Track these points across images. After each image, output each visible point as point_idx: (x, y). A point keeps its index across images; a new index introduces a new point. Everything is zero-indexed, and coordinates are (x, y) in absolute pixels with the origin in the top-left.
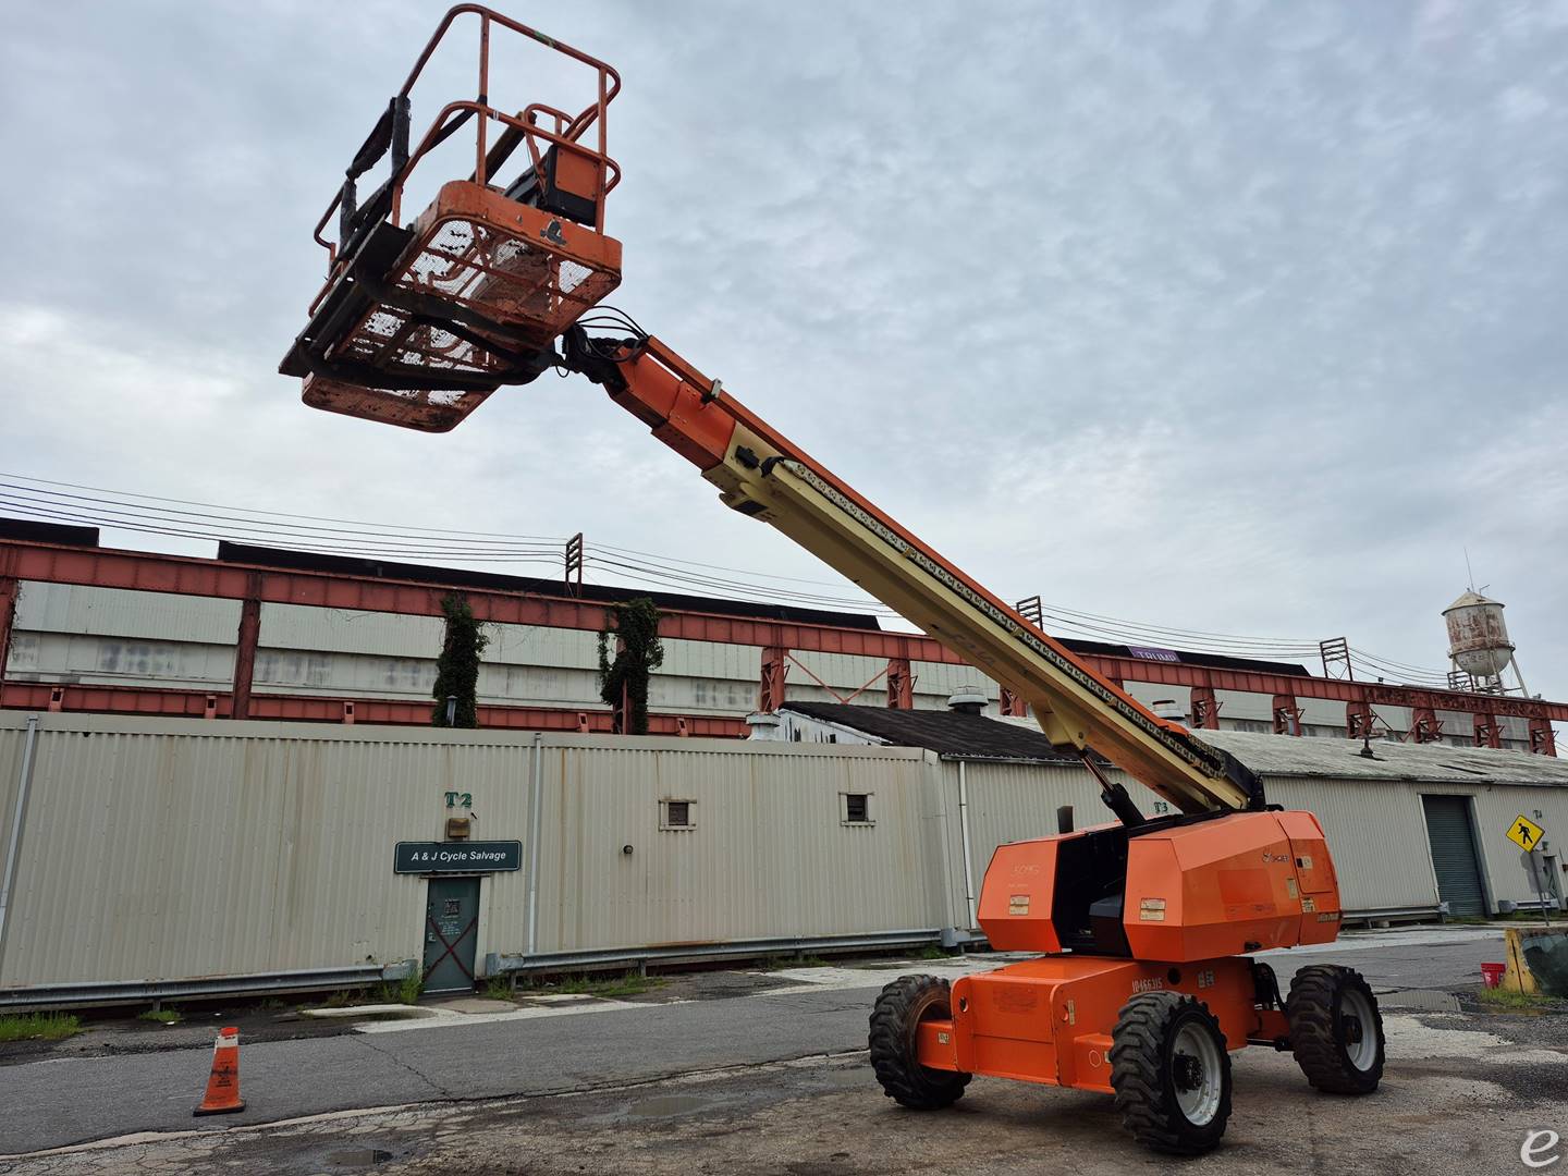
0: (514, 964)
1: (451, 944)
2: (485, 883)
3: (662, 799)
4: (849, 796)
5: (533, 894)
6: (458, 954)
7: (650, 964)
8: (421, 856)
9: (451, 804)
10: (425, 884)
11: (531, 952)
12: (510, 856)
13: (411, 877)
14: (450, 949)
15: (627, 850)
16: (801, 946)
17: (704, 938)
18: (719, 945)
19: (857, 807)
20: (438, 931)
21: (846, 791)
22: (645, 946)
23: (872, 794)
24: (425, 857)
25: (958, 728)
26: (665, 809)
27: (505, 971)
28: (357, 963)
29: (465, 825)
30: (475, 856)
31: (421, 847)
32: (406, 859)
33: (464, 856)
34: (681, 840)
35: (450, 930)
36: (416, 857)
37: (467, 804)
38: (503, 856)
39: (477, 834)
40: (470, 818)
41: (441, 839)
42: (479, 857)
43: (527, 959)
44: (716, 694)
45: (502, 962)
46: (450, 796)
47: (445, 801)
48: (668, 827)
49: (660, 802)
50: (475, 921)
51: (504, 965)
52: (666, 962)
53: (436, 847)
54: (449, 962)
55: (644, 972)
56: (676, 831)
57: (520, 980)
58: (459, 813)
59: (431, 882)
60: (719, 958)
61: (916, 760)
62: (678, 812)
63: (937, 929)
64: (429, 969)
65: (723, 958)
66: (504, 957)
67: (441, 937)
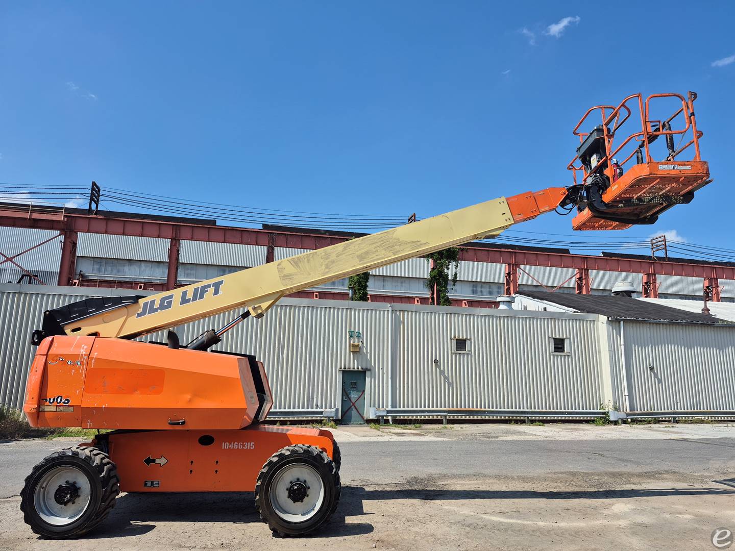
4: (555, 339)
15: (436, 362)
19: (559, 345)
25: (619, 304)
26: (454, 343)
34: (463, 358)
44: (483, 289)
48: (456, 351)
49: (452, 339)
56: (460, 353)
61: (593, 321)
62: (461, 344)
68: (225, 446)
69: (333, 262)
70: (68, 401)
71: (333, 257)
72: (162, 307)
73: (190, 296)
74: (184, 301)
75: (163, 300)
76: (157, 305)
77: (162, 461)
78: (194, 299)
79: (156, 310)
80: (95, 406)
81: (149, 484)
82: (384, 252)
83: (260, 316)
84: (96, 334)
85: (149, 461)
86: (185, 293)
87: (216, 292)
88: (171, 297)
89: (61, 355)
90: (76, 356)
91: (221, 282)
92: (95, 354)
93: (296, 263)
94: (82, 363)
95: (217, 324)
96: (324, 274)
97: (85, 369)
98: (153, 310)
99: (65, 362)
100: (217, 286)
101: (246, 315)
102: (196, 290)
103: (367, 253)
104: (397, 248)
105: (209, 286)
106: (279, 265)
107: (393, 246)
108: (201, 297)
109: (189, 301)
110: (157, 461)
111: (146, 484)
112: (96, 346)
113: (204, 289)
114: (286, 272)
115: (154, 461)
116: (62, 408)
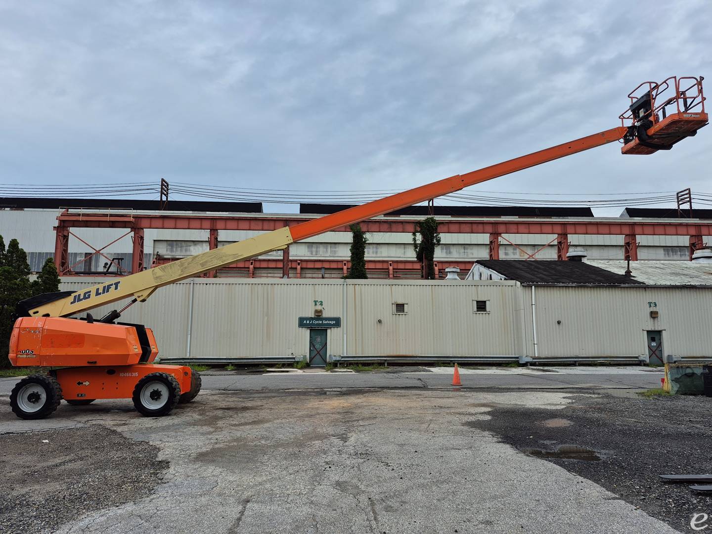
0: (338, 359)
1: (318, 350)
2: (329, 331)
3: (393, 302)
4: (478, 302)
5: (345, 335)
6: (321, 354)
7: (390, 362)
8: (306, 322)
9: (316, 304)
10: (309, 331)
11: (345, 355)
12: (337, 322)
13: (304, 328)
14: (318, 353)
15: (380, 321)
16: (452, 359)
17: (411, 354)
18: (416, 357)
19: (481, 306)
20: (314, 346)
21: (476, 299)
22: (386, 355)
23: (489, 300)
24: (308, 322)
26: (394, 307)
27: (335, 361)
28: (288, 355)
29: (321, 311)
30: (324, 322)
31: (307, 319)
32: (302, 322)
33: (321, 322)
34: (402, 318)
35: (318, 346)
36: (305, 322)
37: (321, 304)
38: (334, 322)
39: (325, 315)
40: (323, 309)
41: (313, 316)
42: (326, 322)
43: (342, 357)
45: (334, 357)
46: (315, 302)
47: (314, 303)
48: (396, 313)
49: (392, 304)
50: (326, 343)
51: (334, 359)
52: (396, 362)
53: (311, 319)
54: (318, 356)
55: (386, 364)
56: (399, 315)
57: (340, 364)
58: (319, 308)
59: (311, 330)
60: (418, 362)
61: (512, 286)
62: (400, 307)
63: (518, 356)
64: (311, 359)
65: (420, 362)
66: (335, 356)
67: (315, 348)
68: (122, 375)
69: (186, 268)
70: (33, 352)
71: (186, 265)
72: (85, 298)
73: (101, 291)
74: (98, 294)
75: (85, 294)
76: (82, 297)
77: (87, 383)
78: (104, 292)
79: (82, 300)
80: (48, 354)
81: (80, 395)
82: (216, 261)
83: (144, 301)
84: (47, 315)
85: (79, 383)
86: (98, 290)
87: (116, 288)
88: (90, 292)
89: (27, 328)
90: (36, 328)
91: (119, 282)
92: (46, 327)
93: (163, 270)
94: (39, 332)
95: (118, 306)
96: (180, 275)
97: (41, 335)
98: (79, 300)
99: (30, 332)
100: (117, 284)
101: (135, 300)
102: (104, 287)
103: (206, 262)
104: (224, 258)
105: (112, 285)
106: (153, 271)
107: (222, 257)
108: (108, 291)
109: (100, 294)
110: (84, 383)
111: (78, 396)
112: (47, 322)
113: (109, 287)
114: (158, 275)
115: (82, 383)
116: (29, 356)
